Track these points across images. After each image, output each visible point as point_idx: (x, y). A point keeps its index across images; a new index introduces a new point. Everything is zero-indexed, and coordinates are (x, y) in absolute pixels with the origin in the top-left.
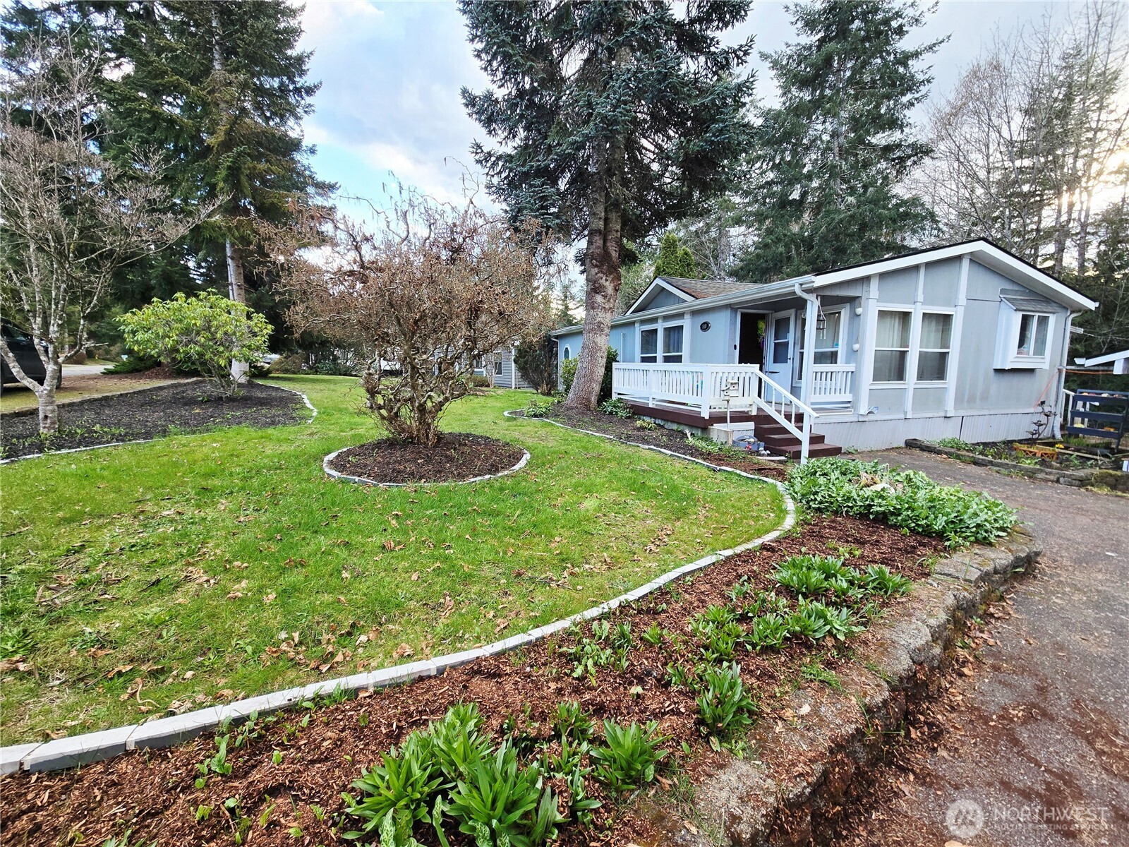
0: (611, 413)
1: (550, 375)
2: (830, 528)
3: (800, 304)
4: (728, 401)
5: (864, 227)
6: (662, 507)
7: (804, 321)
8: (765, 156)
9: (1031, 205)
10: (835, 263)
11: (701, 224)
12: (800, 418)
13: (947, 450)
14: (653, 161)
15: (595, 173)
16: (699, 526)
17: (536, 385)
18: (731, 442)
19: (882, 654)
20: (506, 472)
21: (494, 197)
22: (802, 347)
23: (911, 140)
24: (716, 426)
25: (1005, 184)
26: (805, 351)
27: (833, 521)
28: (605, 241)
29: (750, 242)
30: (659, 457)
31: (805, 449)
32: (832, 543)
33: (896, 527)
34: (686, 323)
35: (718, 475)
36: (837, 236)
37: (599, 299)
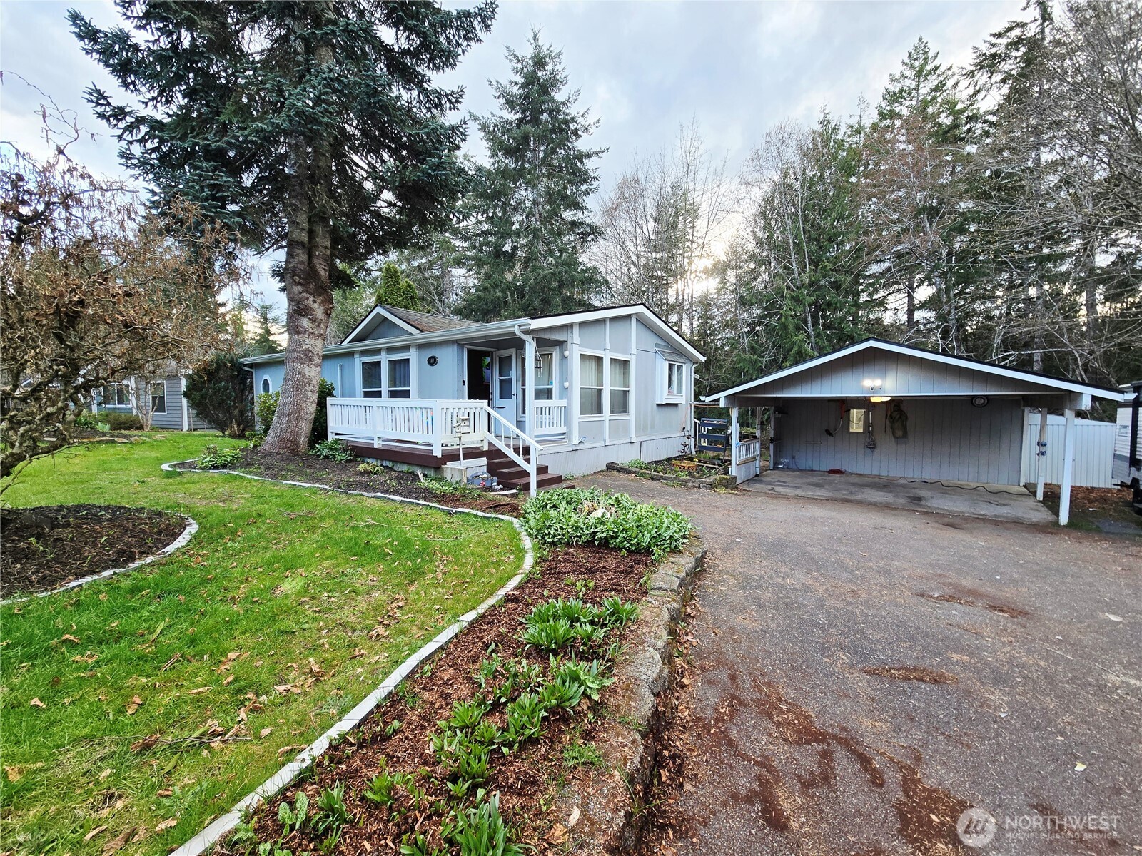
0: (327, 457)
1: (242, 413)
2: (565, 561)
3: (519, 345)
4: (460, 438)
5: (562, 284)
6: (391, 571)
7: (524, 360)
8: (479, 207)
9: (662, 287)
10: (542, 311)
11: (424, 261)
12: (527, 450)
13: (634, 469)
14: (366, 179)
15: (294, 177)
16: (437, 586)
17: (222, 426)
18: (465, 480)
19: (630, 698)
20: (149, 559)
21: (136, 172)
22: (524, 384)
23: (588, 221)
24: (450, 465)
25: (648, 268)
26: (527, 387)
27: (567, 554)
28: (310, 256)
29: (471, 285)
30: (388, 506)
31: (533, 480)
32: (570, 579)
33: (615, 549)
34: (412, 356)
35: (455, 519)
36: (542, 289)
37: (305, 322)
